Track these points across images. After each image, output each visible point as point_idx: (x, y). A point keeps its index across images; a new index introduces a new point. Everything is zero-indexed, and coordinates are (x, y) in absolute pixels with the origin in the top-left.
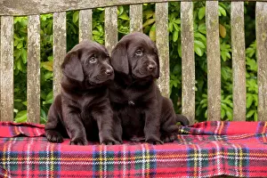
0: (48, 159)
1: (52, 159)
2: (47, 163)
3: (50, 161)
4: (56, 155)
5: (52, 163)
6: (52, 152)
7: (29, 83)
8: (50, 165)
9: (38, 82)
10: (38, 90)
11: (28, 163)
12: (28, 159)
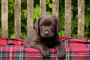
0: (20, 54)
1: (22, 54)
2: (20, 56)
3: (21, 55)
4: (24, 52)
5: (22, 56)
6: (22, 51)
7: (16, 19)
8: (21, 57)
9: (20, 19)
10: (20, 22)
11: (11, 56)
12: (11, 54)
